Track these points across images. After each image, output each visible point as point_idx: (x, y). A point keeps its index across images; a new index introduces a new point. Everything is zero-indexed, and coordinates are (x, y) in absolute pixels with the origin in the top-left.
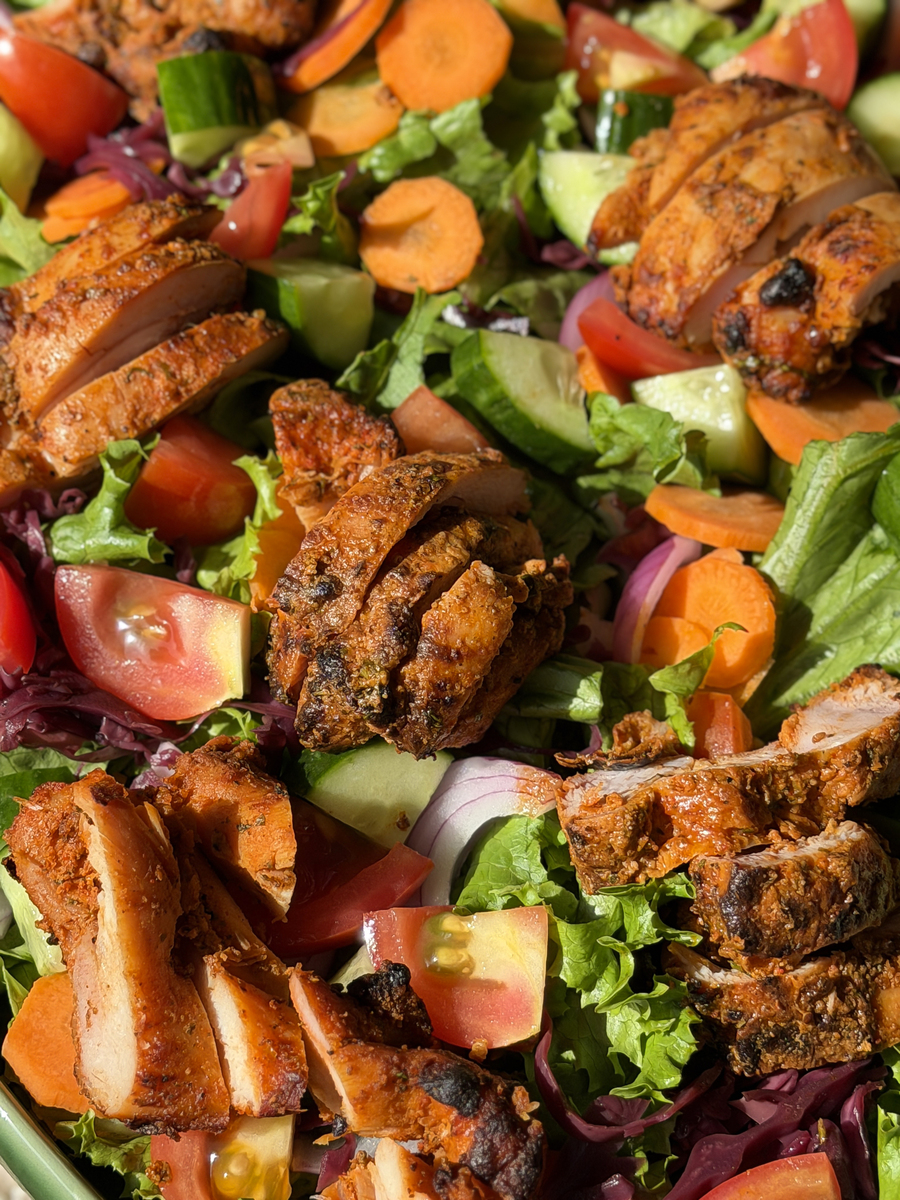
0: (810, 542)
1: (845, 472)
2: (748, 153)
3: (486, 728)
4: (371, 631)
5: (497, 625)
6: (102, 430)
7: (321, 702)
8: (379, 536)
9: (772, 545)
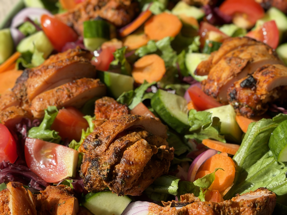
0: (248, 151)
1: (260, 131)
2: (242, 51)
3: (142, 191)
4: (108, 155)
5: (146, 156)
6: (47, 104)
7: (91, 174)
8: (115, 129)
9: (237, 152)
